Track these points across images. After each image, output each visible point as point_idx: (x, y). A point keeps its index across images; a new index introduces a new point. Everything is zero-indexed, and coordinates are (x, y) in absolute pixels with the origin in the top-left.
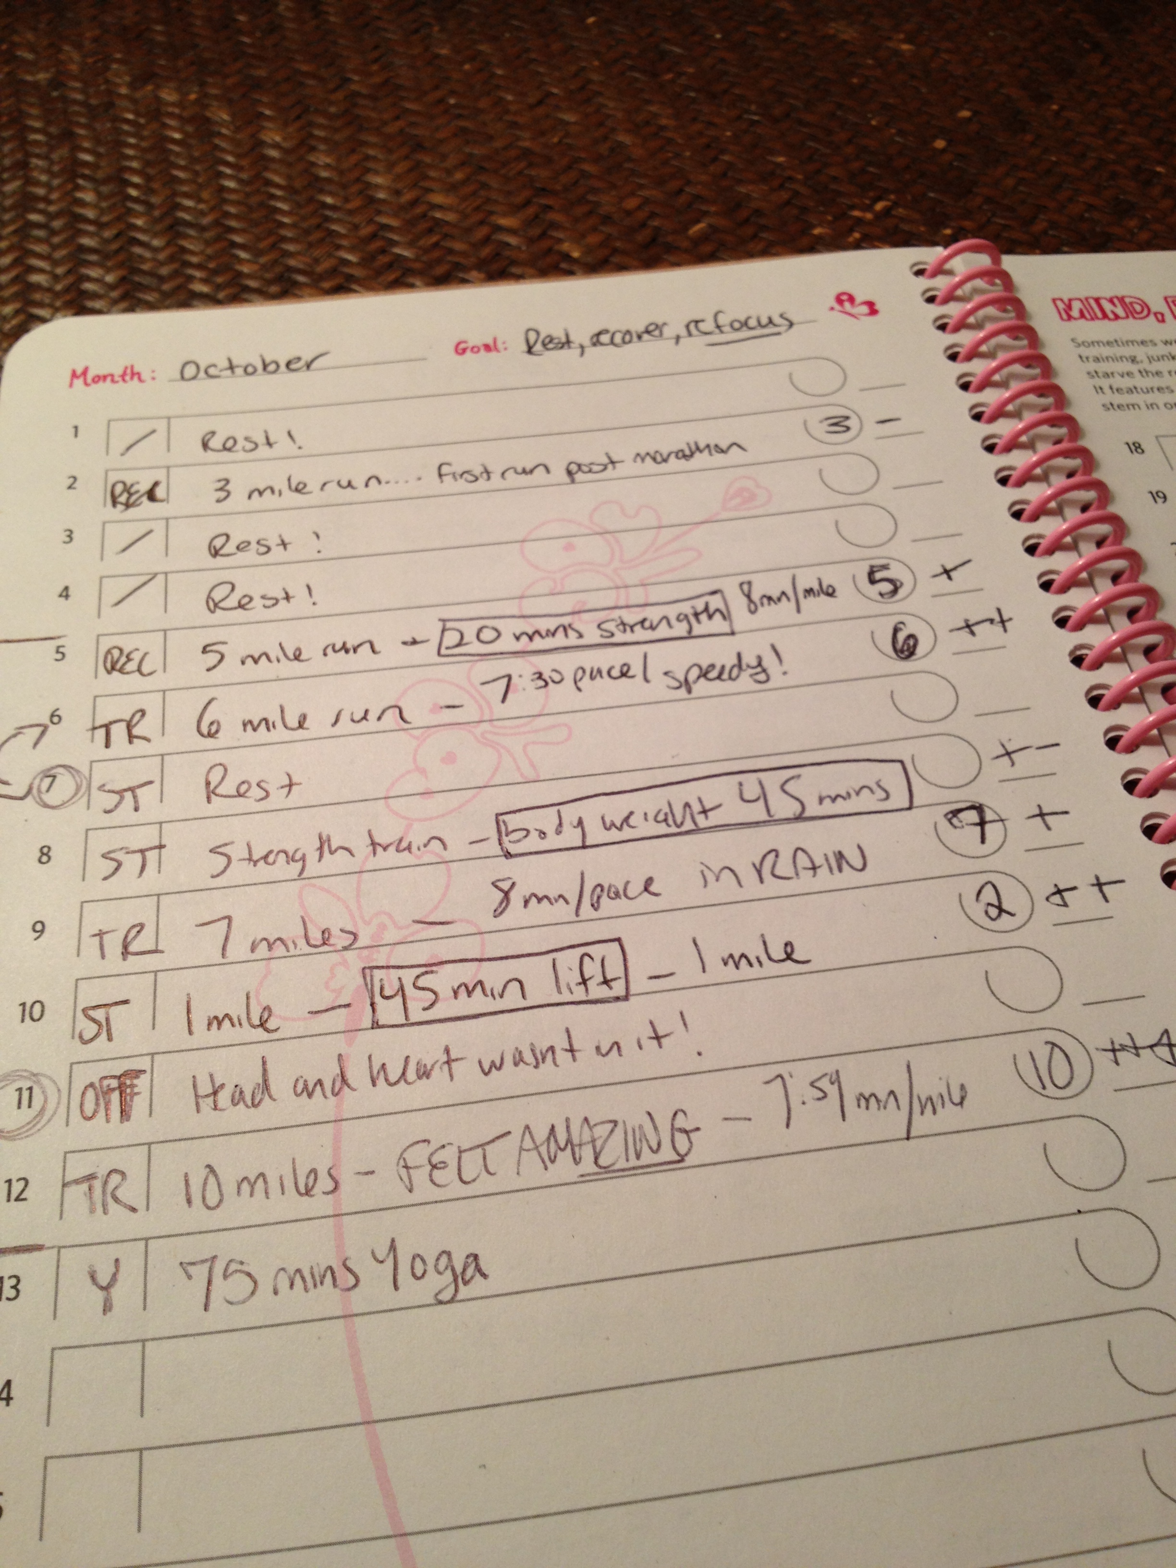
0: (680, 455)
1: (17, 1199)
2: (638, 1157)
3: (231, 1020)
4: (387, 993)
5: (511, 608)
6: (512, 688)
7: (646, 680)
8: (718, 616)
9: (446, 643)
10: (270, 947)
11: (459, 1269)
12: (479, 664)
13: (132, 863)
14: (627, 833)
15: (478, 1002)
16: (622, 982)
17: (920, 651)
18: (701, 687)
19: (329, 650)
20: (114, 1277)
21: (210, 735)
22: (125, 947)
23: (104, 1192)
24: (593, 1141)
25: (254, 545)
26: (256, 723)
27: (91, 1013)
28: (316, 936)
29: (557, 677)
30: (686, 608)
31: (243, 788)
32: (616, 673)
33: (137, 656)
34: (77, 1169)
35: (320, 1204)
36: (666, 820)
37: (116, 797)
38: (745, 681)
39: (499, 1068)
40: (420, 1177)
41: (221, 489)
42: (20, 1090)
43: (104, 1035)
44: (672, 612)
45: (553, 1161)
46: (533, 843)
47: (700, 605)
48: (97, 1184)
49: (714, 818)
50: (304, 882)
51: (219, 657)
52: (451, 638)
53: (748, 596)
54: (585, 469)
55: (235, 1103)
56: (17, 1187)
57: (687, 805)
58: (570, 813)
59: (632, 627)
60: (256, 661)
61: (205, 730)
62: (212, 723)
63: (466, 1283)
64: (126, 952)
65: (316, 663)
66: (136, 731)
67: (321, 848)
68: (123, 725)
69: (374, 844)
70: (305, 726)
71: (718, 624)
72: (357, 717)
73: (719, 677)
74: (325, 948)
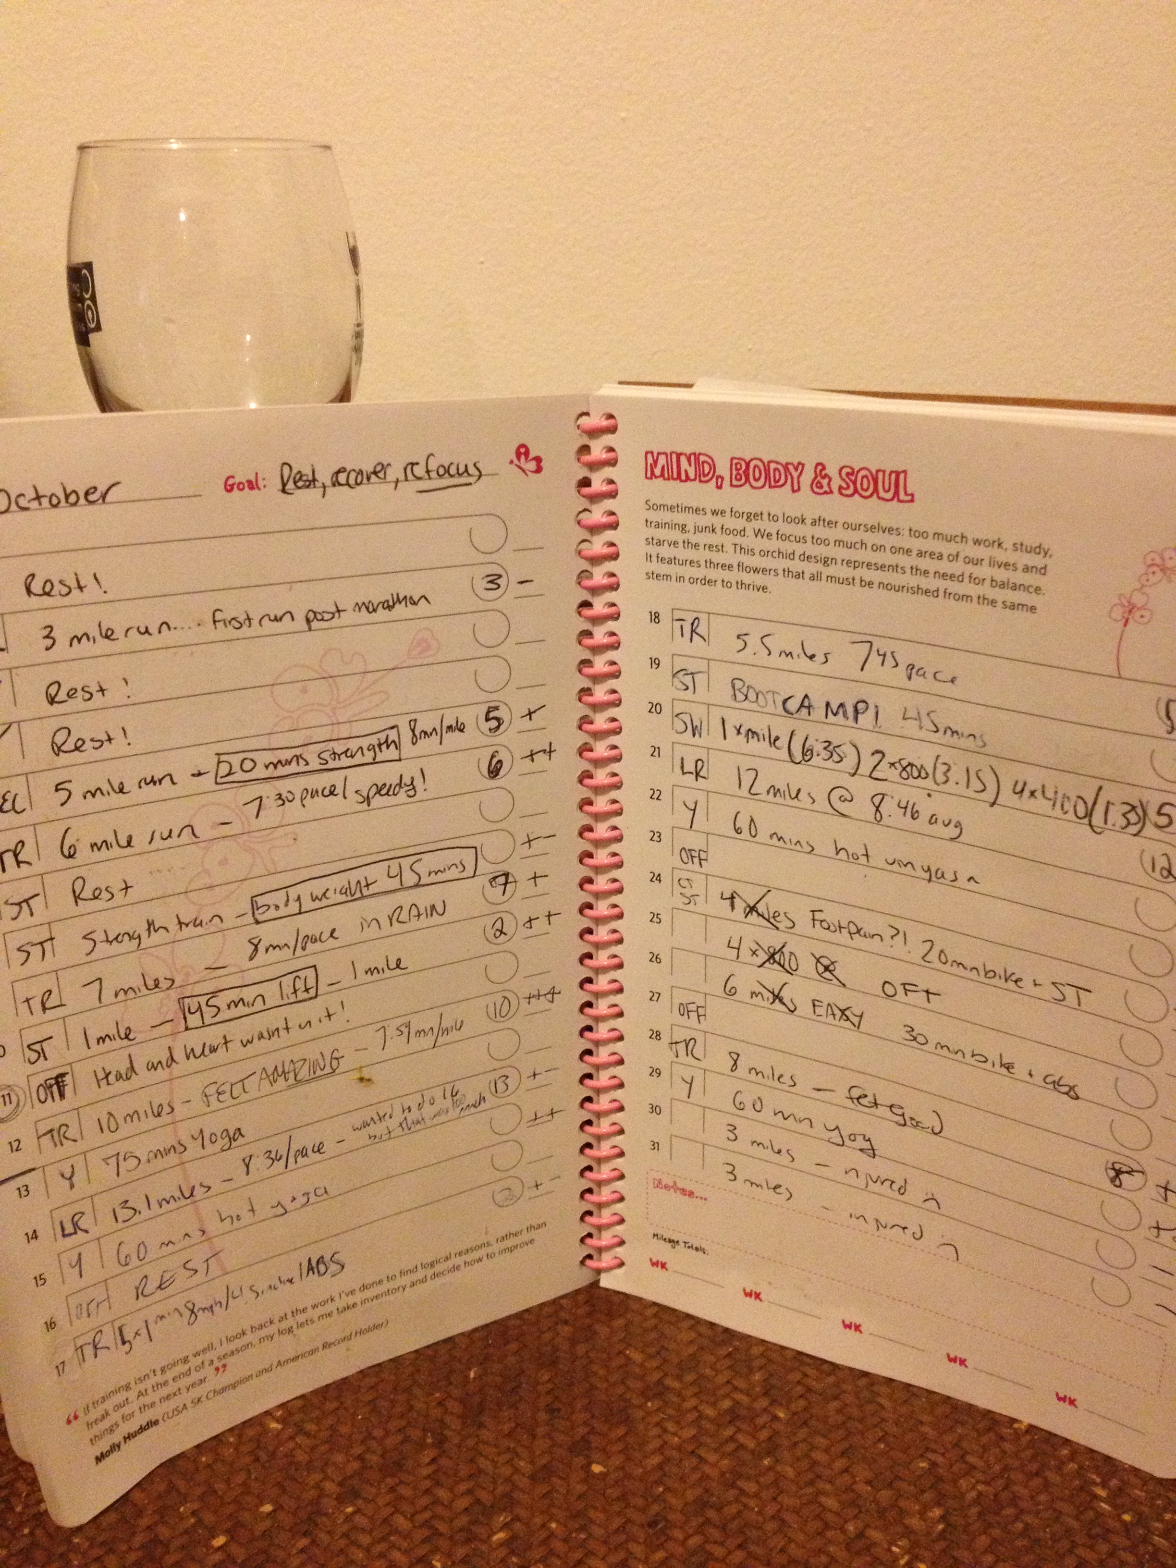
0: (386, 605)
1: (17, 1150)
2: (314, 1073)
3: (109, 1037)
4: (192, 1010)
5: (263, 743)
6: (262, 807)
7: (345, 798)
8: (392, 747)
9: (221, 773)
10: (126, 992)
11: (232, 1135)
12: (241, 789)
13: (36, 951)
14: (325, 902)
15: (242, 1010)
16: (314, 989)
17: (502, 773)
18: (377, 801)
19: (143, 784)
20: (73, 1172)
21: (71, 856)
22: (43, 1004)
23: (59, 1135)
24: (295, 1070)
25: (80, 693)
26: (99, 845)
27: (32, 1047)
28: (151, 984)
29: (290, 798)
30: (374, 740)
31: (97, 893)
32: (327, 792)
33: (10, 797)
34: (43, 1128)
35: (165, 1119)
36: (346, 893)
37: (17, 908)
38: (402, 797)
39: (251, 1042)
40: (213, 1099)
41: (47, 637)
42: (3, 1096)
43: (42, 1058)
44: (365, 742)
45: (275, 1082)
46: (272, 914)
47: (382, 737)
48: (55, 1134)
49: (373, 889)
50: (142, 951)
51: (67, 793)
52: (224, 769)
53: (413, 731)
54: (319, 617)
55: (117, 1080)
56: (15, 1145)
57: (359, 882)
58: (293, 893)
59: (339, 756)
60: (93, 795)
61: (67, 853)
62: (70, 848)
63: (235, 1140)
64: (44, 1009)
65: (136, 795)
66: (20, 858)
67: (149, 929)
68: (11, 854)
69: (180, 923)
70: (132, 844)
71: (392, 753)
72: (165, 835)
73: (387, 794)
74: (156, 990)
